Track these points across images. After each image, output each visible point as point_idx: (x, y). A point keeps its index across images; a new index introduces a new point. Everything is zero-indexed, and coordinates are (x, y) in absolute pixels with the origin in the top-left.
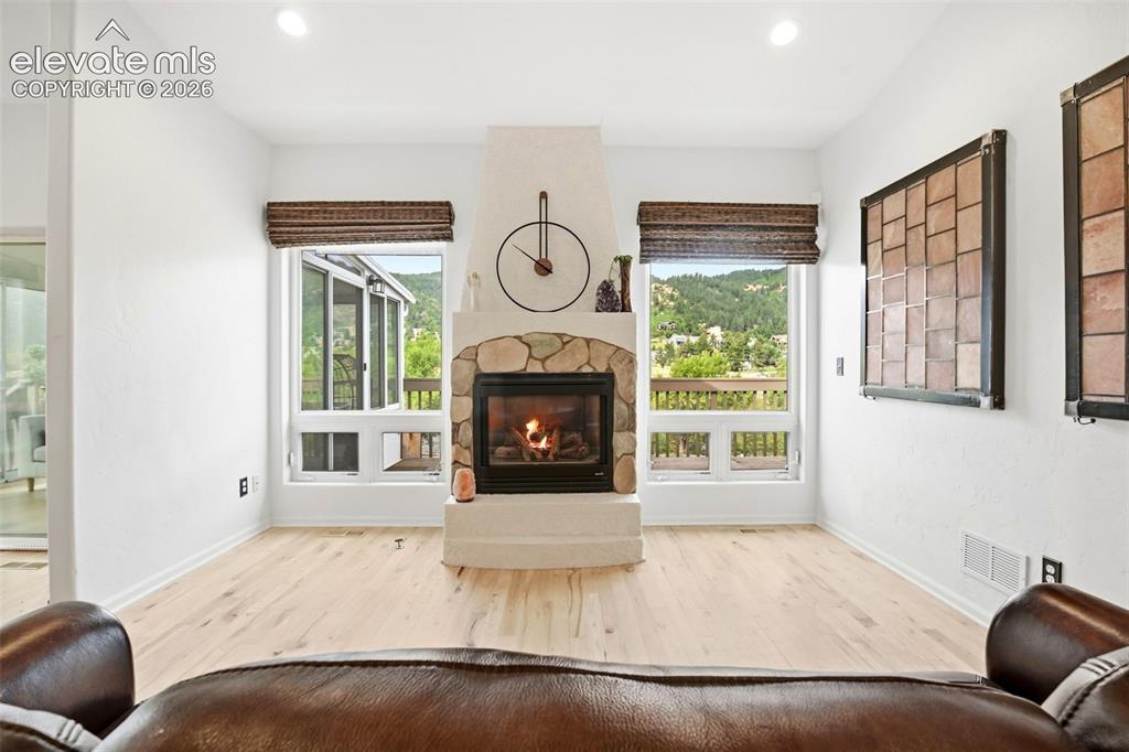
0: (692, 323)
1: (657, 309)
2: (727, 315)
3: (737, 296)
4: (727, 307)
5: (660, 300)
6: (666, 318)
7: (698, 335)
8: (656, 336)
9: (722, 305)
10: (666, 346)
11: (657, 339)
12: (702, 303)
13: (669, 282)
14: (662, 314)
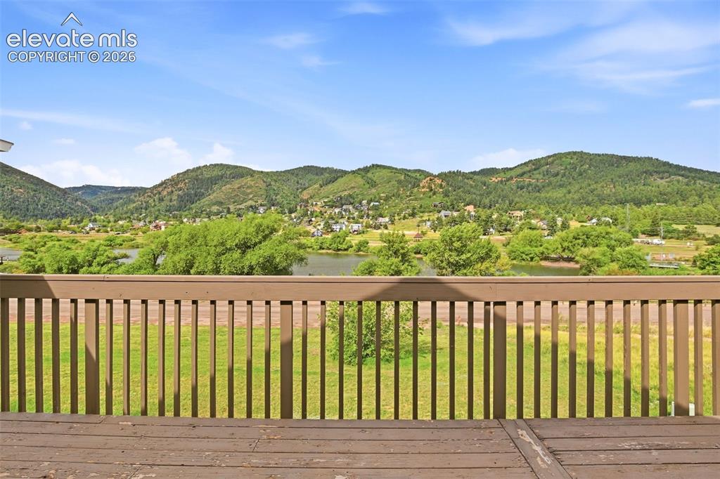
0: (454, 203)
1: (431, 193)
2: (478, 198)
3: (485, 185)
4: (478, 193)
5: (433, 187)
6: (437, 199)
7: (459, 211)
8: (431, 212)
9: (475, 191)
10: (438, 219)
11: (431, 214)
12: (462, 189)
13: (440, 176)
14: (435, 197)
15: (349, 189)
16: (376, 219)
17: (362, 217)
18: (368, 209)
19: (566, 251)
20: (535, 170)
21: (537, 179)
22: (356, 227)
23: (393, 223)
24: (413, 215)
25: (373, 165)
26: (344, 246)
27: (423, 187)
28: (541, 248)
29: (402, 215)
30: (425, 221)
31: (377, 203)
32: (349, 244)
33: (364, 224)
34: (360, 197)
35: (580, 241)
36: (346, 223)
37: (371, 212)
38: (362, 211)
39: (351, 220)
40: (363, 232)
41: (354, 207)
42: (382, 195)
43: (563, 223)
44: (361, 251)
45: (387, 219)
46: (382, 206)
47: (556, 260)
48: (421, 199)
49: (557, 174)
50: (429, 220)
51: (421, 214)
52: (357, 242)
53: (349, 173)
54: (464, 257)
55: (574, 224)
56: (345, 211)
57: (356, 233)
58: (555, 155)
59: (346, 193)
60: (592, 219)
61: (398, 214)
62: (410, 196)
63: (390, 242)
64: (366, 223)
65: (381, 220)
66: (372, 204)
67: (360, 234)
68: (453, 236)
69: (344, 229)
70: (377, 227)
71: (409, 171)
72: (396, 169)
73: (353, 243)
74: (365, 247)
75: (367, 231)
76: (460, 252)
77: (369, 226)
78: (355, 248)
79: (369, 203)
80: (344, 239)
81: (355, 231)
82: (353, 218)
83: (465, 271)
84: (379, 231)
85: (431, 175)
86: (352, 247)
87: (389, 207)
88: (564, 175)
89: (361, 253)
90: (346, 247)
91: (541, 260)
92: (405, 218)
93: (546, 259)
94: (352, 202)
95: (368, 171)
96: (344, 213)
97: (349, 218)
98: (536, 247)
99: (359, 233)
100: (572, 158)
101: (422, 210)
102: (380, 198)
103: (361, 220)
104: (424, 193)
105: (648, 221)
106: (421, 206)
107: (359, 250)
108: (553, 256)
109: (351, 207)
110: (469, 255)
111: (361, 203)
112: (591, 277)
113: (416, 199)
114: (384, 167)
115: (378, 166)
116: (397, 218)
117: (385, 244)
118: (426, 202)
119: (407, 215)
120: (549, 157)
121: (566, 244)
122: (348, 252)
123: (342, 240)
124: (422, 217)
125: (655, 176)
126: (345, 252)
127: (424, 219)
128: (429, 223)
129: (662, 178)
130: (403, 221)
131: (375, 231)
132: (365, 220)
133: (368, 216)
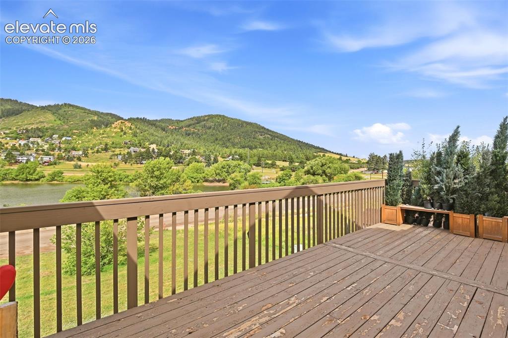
0: (141, 142)
1: (122, 133)
2: (159, 139)
3: (164, 131)
4: (159, 135)
5: (124, 129)
6: (128, 138)
7: (145, 148)
8: (121, 148)
9: (157, 134)
10: (128, 153)
11: (122, 149)
12: (147, 132)
13: (130, 120)
14: (125, 136)
15: (37, 123)
16: (69, 152)
17: (53, 150)
18: (60, 143)
19: (218, 176)
20: (197, 123)
21: (199, 130)
22: (46, 159)
23: (86, 155)
24: (106, 149)
25: (65, 104)
26: (34, 176)
27: (115, 128)
28: (204, 175)
29: (96, 149)
30: (117, 155)
31: (70, 138)
32: (40, 174)
33: (56, 156)
34: (50, 132)
35: (225, 170)
36: (35, 155)
37: (63, 146)
38: (53, 144)
39: (40, 152)
40: (55, 164)
41: (43, 140)
42: (74, 131)
43: (215, 159)
44: (55, 180)
45: (81, 153)
46: (75, 141)
47: (212, 181)
48: (113, 137)
49: (210, 128)
50: (120, 154)
51: (113, 149)
52: (50, 172)
53: (37, 108)
54: (162, 182)
55: (220, 159)
56: (32, 143)
57: (46, 164)
58: (209, 115)
59: (34, 126)
60: (229, 156)
61: (91, 149)
62: (103, 134)
63: (98, 172)
64: (58, 155)
65: (74, 153)
66: (64, 139)
67: (52, 165)
68: (154, 167)
69: (32, 160)
70: (70, 159)
71: (102, 113)
72: (89, 110)
73: (46, 173)
74: (60, 176)
75: (60, 163)
76: (159, 178)
77: (60, 158)
78: (47, 177)
79: (60, 137)
80: (35, 170)
81: (45, 162)
82: (43, 150)
83: (163, 192)
84: (73, 163)
85: (122, 119)
86: (44, 177)
87: (82, 142)
88: (214, 129)
89: (55, 182)
90: (37, 177)
91: (204, 182)
92: (98, 152)
93: (206, 181)
94: (41, 135)
95: (60, 109)
96: (31, 146)
97: (37, 150)
98: (200, 173)
99: (50, 164)
100: (218, 119)
101: (114, 146)
102: (74, 134)
103: (52, 153)
104: (116, 133)
105: (256, 158)
106: (113, 143)
107: (53, 179)
108: (211, 179)
109: (39, 140)
110: (165, 180)
111: (51, 137)
112: (236, 191)
113: (108, 137)
114: (77, 107)
115: (70, 105)
116: (90, 151)
117: (94, 174)
118: (117, 140)
119: (100, 149)
120: (206, 116)
121: (218, 171)
122: (40, 182)
123: (32, 171)
124: (114, 151)
125: (259, 134)
126: (36, 182)
127: (116, 153)
128: (120, 157)
129: (261, 135)
130: (96, 154)
131: (68, 162)
132: (57, 152)
133: (60, 149)
